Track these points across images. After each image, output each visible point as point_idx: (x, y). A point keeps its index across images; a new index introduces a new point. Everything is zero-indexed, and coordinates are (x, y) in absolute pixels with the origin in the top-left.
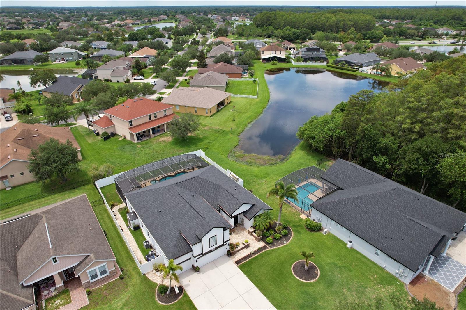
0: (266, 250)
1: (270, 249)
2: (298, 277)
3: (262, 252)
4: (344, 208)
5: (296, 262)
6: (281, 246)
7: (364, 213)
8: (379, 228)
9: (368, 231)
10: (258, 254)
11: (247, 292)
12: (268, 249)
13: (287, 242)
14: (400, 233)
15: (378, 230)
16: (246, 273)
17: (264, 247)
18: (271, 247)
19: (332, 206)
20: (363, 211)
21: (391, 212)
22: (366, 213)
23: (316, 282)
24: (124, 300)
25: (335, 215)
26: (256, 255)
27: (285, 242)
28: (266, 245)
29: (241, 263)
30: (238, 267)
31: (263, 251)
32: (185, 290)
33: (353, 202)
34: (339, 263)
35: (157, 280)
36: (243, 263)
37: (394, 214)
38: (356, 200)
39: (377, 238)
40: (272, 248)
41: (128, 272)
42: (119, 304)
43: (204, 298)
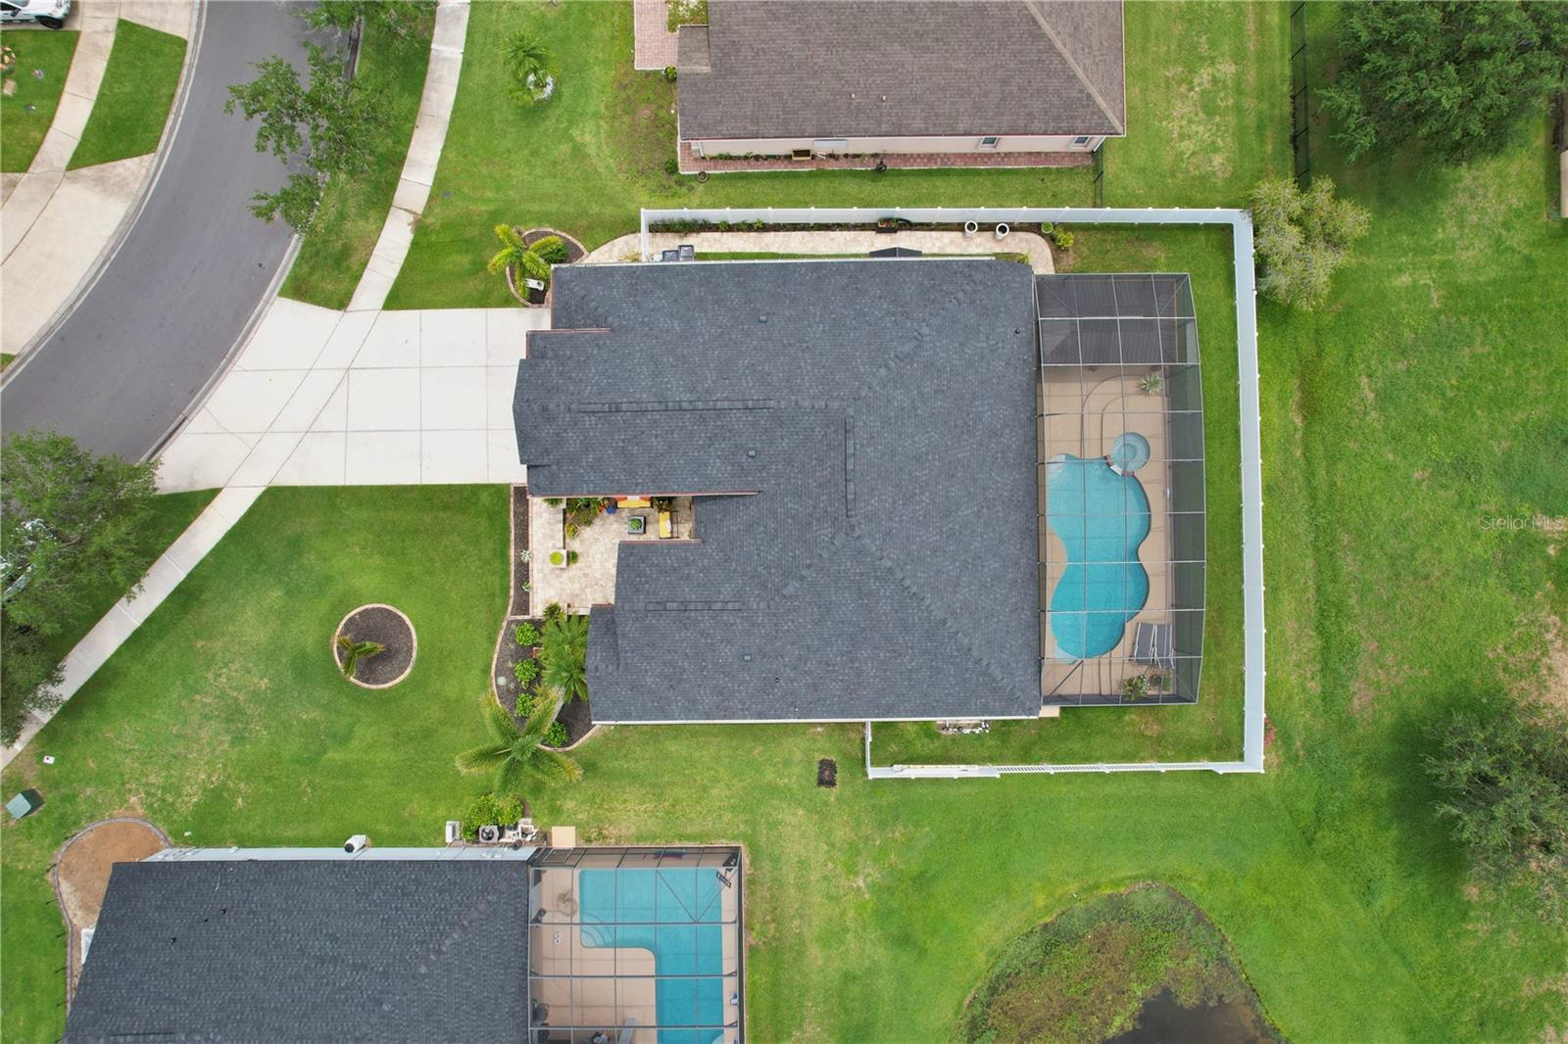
0: (511, 601)
1: (509, 617)
2: (373, 609)
3: (512, 584)
4: (406, 931)
5: (415, 644)
6: (496, 656)
7: (326, 954)
8: (257, 932)
9: (286, 899)
10: (512, 568)
11: (421, 453)
12: (510, 608)
13: (498, 686)
14: (187, 959)
15: (258, 924)
16: (476, 489)
17: (523, 605)
18: (510, 623)
19: (446, 909)
20: (334, 960)
21: (241, 1021)
22: (321, 960)
23: (328, 638)
24: (592, 150)
25: (417, 882)
26: (512, 559)
27: (502, 681)
28: (526, 617)
29: (512, 500)
30: (508, 485)
31: (512, 592)
32: (527, 306)
33: (385, 975)
34: (335, 755)
35: (607, 256)
36: (512, 506)
37: (229, 1017)
38: (380, 992)
39: (250, 891)
40: (505, 624)
41: (684, 190)
42: (588, 137)
43: (473, 343)
